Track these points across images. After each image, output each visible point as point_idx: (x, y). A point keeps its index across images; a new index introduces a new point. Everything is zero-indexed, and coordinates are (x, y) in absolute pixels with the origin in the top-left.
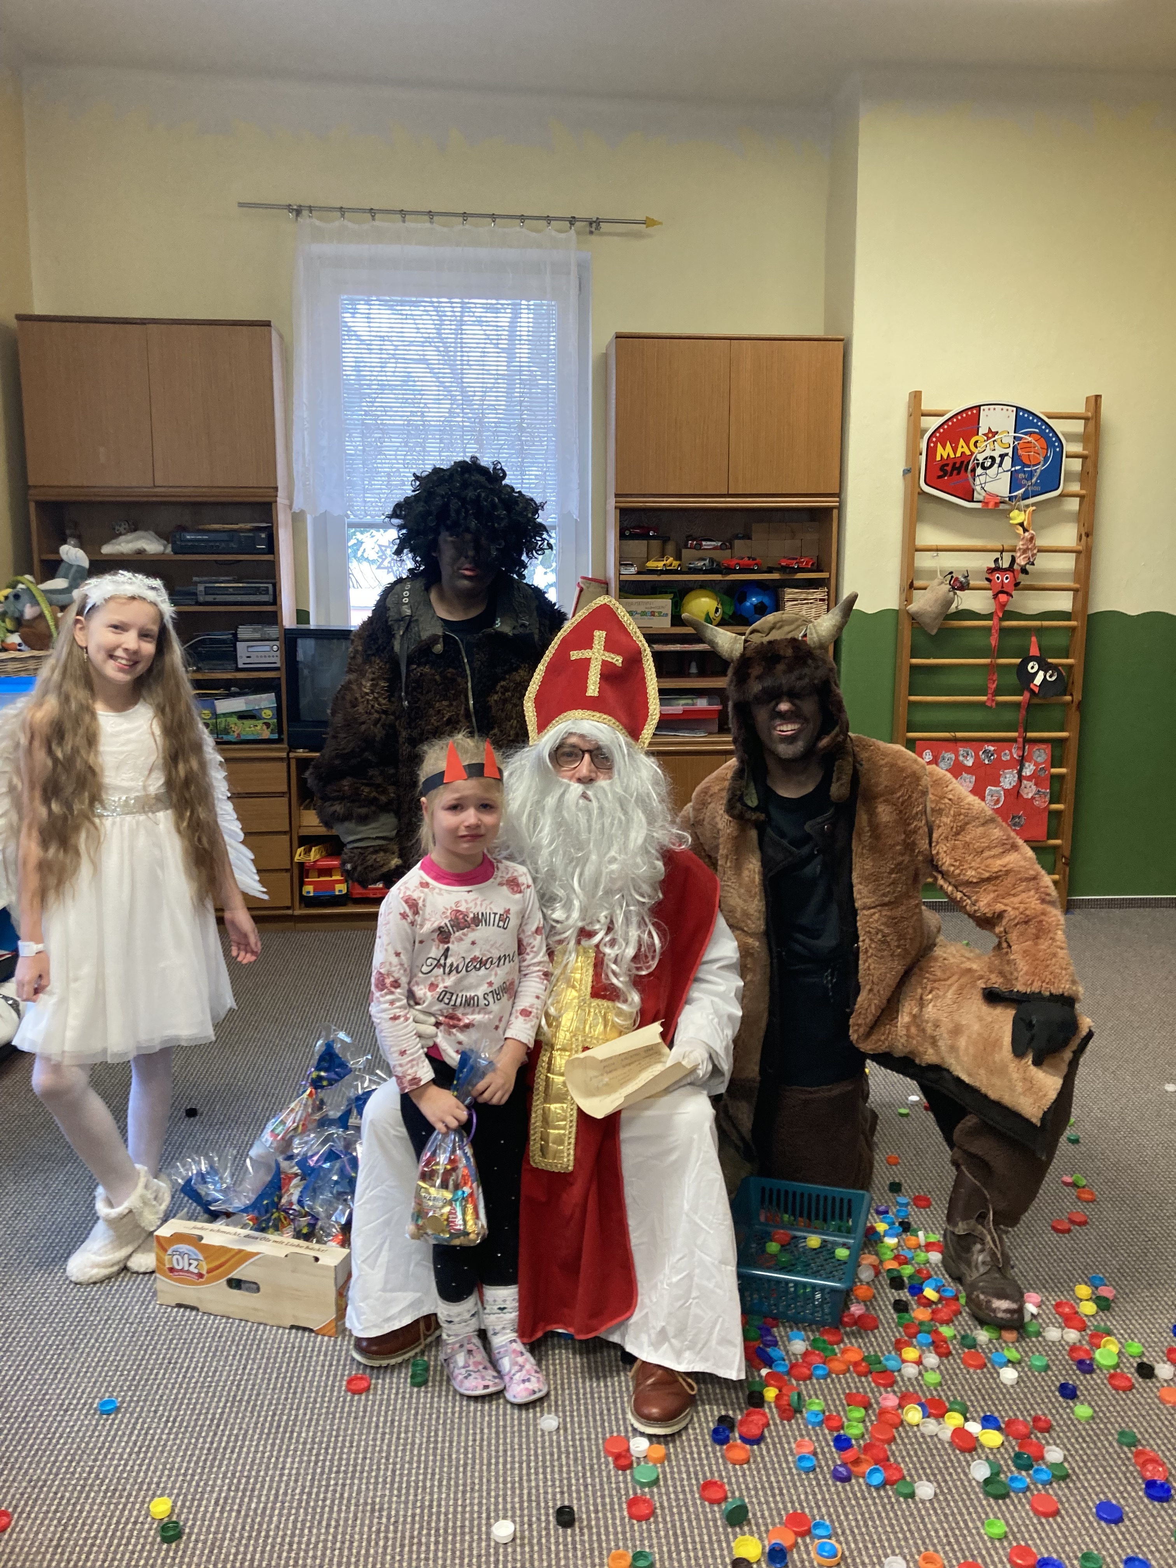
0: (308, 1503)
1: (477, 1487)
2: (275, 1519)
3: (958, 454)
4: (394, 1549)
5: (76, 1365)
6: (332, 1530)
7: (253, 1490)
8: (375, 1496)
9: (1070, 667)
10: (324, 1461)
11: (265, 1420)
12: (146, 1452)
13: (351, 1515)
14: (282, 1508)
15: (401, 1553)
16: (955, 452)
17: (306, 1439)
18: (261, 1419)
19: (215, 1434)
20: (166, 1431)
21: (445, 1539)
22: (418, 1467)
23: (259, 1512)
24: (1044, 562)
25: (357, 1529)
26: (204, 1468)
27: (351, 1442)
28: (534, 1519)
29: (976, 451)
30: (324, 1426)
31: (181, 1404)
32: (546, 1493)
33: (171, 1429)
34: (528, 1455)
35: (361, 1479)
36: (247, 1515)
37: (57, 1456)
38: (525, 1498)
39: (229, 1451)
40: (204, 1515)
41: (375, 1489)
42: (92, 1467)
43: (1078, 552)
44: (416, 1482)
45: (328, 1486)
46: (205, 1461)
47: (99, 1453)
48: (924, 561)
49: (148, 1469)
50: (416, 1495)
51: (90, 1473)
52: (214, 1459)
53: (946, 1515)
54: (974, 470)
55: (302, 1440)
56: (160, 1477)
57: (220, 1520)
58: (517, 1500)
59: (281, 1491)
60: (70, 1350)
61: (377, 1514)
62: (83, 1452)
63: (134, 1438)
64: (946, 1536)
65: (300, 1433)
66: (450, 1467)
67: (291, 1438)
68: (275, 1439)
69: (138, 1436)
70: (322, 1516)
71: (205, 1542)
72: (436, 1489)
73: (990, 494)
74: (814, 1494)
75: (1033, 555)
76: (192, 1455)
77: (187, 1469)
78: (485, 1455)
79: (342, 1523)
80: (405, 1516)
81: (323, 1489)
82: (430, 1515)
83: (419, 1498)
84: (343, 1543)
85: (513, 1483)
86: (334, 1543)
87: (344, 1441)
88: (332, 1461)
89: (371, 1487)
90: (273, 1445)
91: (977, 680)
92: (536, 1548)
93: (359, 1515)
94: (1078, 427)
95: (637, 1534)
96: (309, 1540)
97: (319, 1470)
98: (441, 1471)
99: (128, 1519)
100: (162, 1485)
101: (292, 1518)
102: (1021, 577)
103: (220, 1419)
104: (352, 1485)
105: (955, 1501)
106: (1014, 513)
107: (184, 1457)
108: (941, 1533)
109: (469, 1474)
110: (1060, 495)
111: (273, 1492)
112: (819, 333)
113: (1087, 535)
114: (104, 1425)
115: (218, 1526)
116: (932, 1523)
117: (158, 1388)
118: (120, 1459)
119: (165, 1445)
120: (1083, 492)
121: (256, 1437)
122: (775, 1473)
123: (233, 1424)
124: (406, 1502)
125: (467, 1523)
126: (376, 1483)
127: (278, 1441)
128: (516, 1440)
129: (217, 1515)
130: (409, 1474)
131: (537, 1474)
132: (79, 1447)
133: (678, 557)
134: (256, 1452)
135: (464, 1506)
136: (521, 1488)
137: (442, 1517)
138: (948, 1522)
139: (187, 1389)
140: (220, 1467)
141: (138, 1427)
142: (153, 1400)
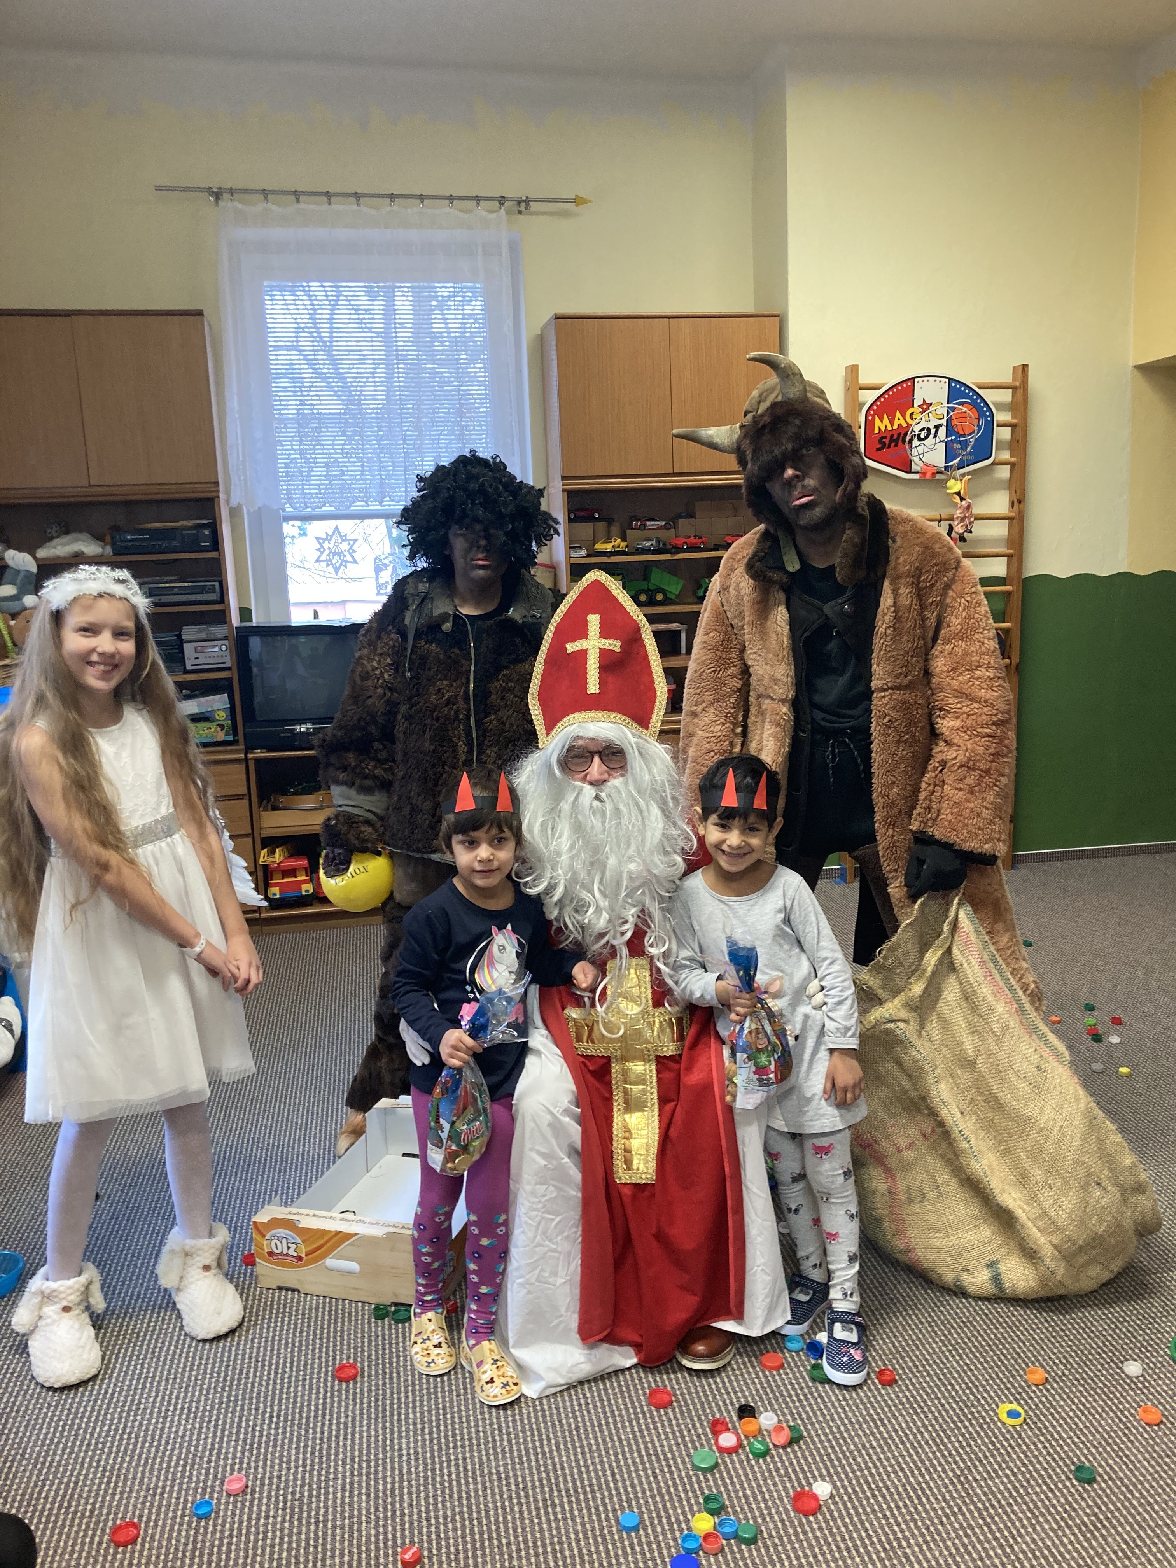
0: (434, 1479)
1: (594, 1448)
2: (406, 1497)
3: (895, 427)
4: (530, 1513)
5: (162, 1372)
6: (465, 1502)
7: (376, 1472)
8: (498, 1466)
9: (1008, 630)
10: (439, 1438)
11: (369, 1406)
12: (259, 1449)
13: (480, 1486)
14: (410, 1486)
15: (538, 1516)
16: (892, 425)
17: (415, 1419)
18: (365, 1405)
19: (323, 1424)
20: (273, 1426)
21: (577, 1498)
22: (533, 1435)
23: (388, 1492)
24: (981, 530)
25: (489, 1498)
26: (321, 1458)
27: (460, 1418)
28: (658, 1471)
29: (913, 423)
30: (429, 1406)
31: (281, 1399)
32: (662, 1446)
33: (277, 1423)
34: (636, 1414)
35: (479, 1452)
36: (377, 1497)
37: (169, 1462)
38: (644, 1453)
39: (341, 1438)
40: (335, 1502)
41: (496, 1459)
42: (208, 1469)
43: (1011, 519)
44: (535, 1448)
45: (449, 1461)
46: (321, 1450)
47: (211, 1454)
49: (265, 1464)
50: (537, 1461)
51: (207, 1474)
52: (329, 1447)
53: (1040, 1429)
54: (910, 443)
55: (411, 1421)
56: (280, 1471)
57: (351, 1504)
58: (636, 1455)
59: (405, 1471)
60: (152, 1359)
61: (504, 1482)
62: (195, 1455)
63: (242, 1436)
64: (1045, 1447)
65: (407, 1414)
66: (563, 1432)
67: (399, 1420)
68: (384, 1422)
69: (246, 1434)
70: (451, 1489)
71: (342, 1527)
72: (555, 1454)
73: (926, 465)
74: (915, 1423)
75: (971, 523)
76: (306, 1446)
77: (305, 1460)
78: (594, 1417)
79: (472, 1494)
80: (533, 1481)
81: (445, 1464)
82: (557, 1478)
83: (541, 1462)
84: (479, 1512)
85: (628, 1440)
86: (470, 1513)
87: (453, 1417)
88: (446, 1437)
89: (492, 1458)
90: (384, 1428)
92: (667, 1498)
93: (488, 1484)
95: (759, 1475)
96: (445, 1513)
97: (436, 1448)
98: (556, 1437)
99: (259, 1514)
100: (283, 1478)
101: (422, 1495)
103: (324, 1409)
104: (472, 1457)
105: (1045, 1415)
106: (951, 483)
107: (298, 1448)
108: (1039, 1445)
109: (583, 1437)
110: (993, 464)
111: (397, 1472)
113: (1020, 502)
114: (208, 1428)
115: (351, 1510)
116: (1029, 1437)
117: (253, 1386)
118: (234, 1458)
119: (276, 1440)
120: (1014, 460)
121: (365, 1422)
122: (873, 1406)
123: (339, 1413)
124: (530, 1468)
125: (594, 1481)
126: (496, 1454)
127: (388, 1425)
128: (620, 1401)
129: (347, 1500)
130: (525, 1442)
131: (648, 1429)
132: (189, 1451)
133: (624, 539)
134: (369, 1436)
135: (587, 1467)
136: (637, 1445)
137: (569, 1478)
138: (1043, 1434)
139: (282, 1383)
140: (337, 1455)
141: (243, 1424)
142: (251, 1398)
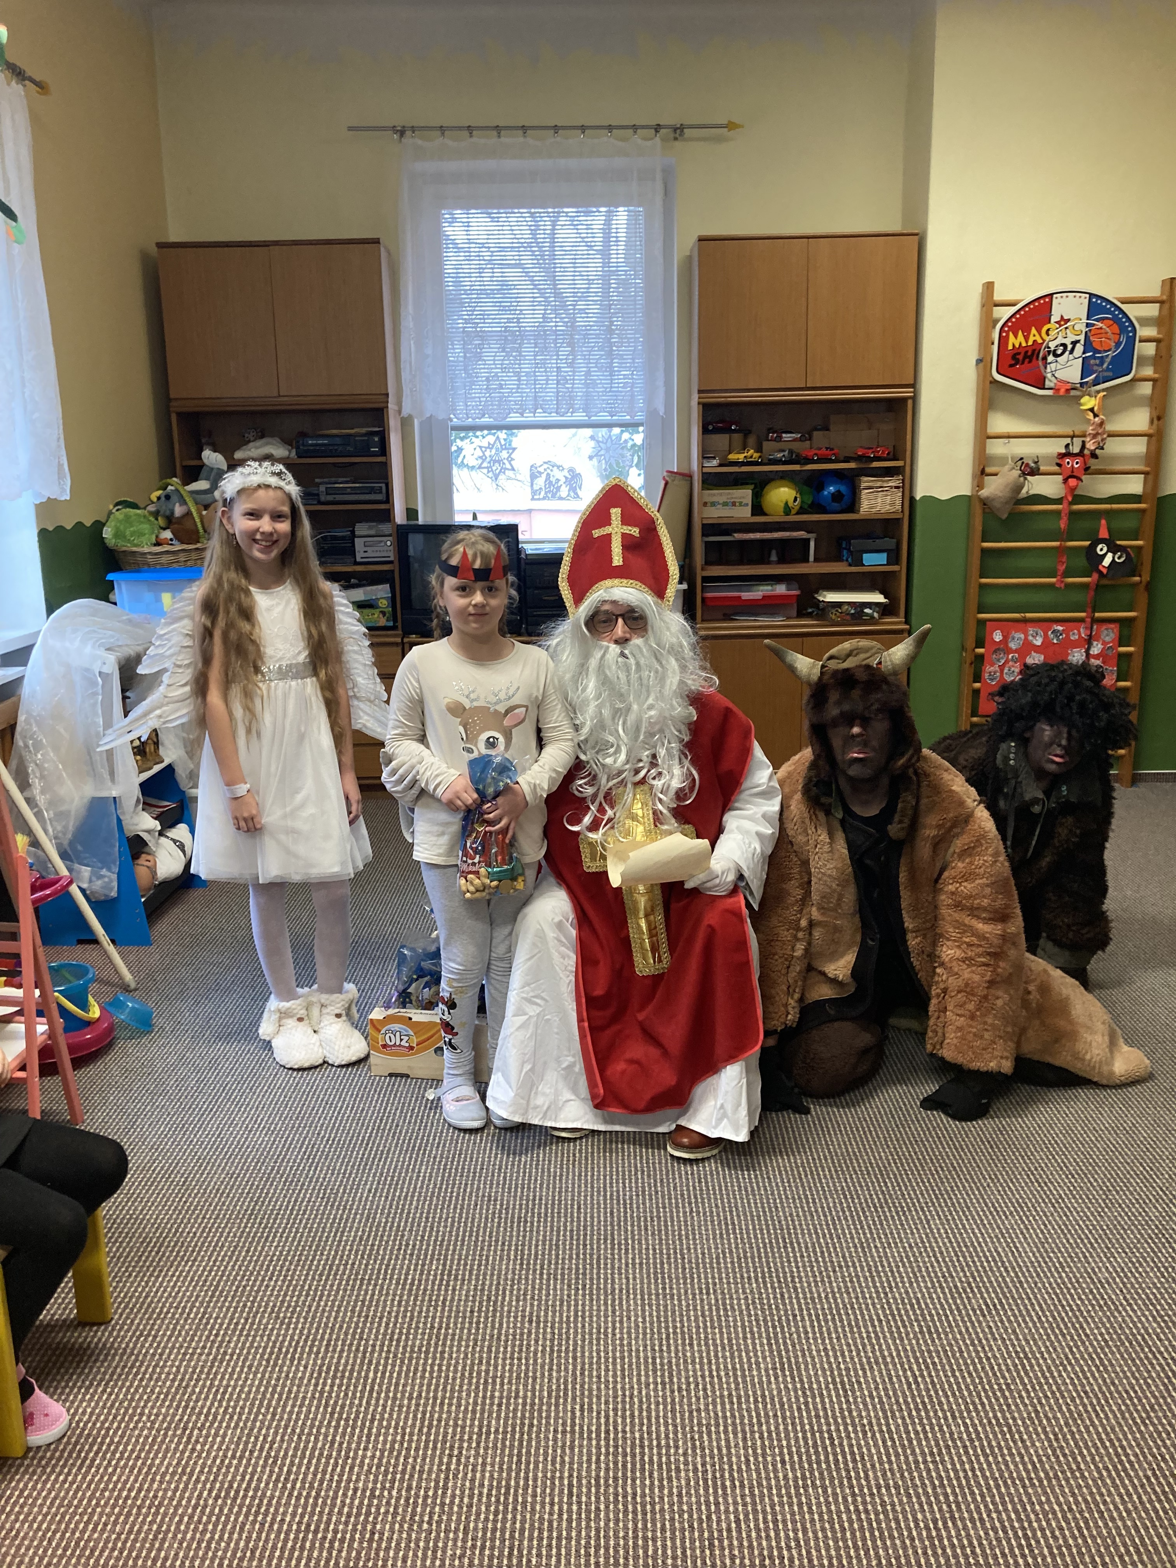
3: (1030, 343)
9: (1139, 548)
16: (1027, 342)
24: (1114, 447)
29: (1047, 339)
43: (1150, 436)
48: (996, 448)
54: (1045, 359)
73: (1061, 381)
75: (1103, 440)
91: (1047, 563)
94: (1152, 310)
102: (1092, 462)
106: (1085, 399)
110: (1133, 380)
112: (897, 228)
113: (1159, 419)
120: (1157, 375)
133: (759, 449)
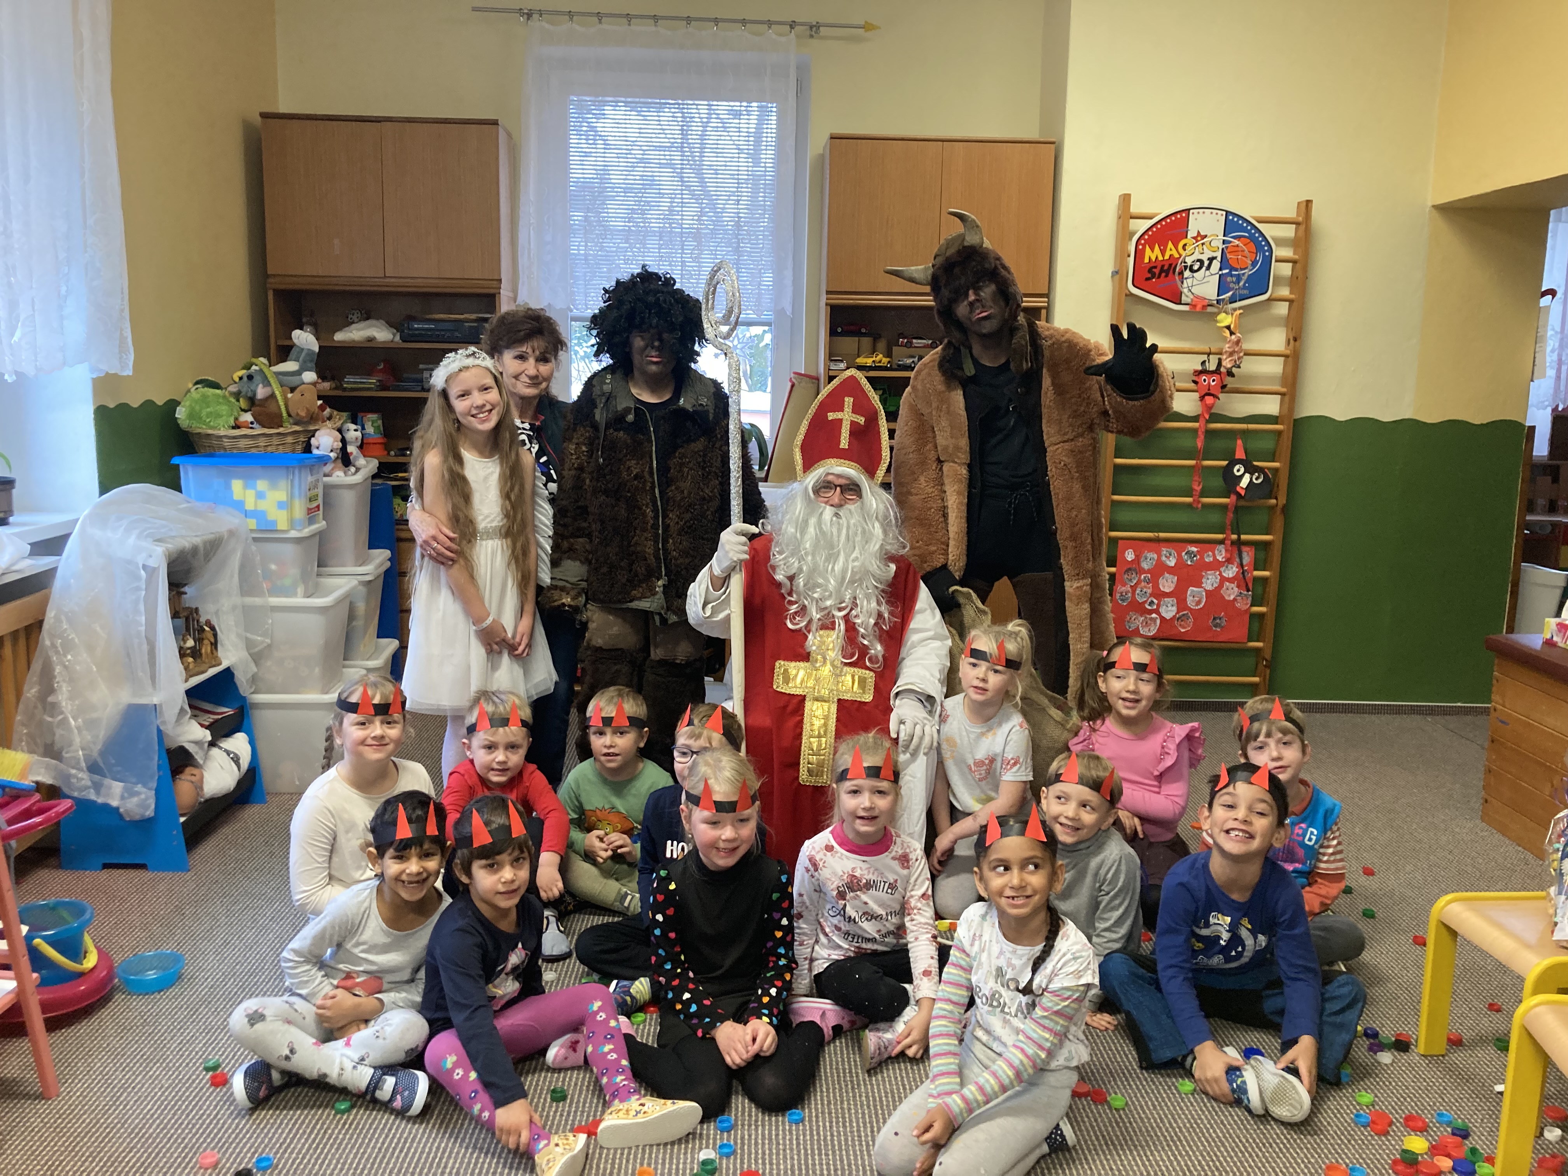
3: (1167, 257)
9: (1276, 471)
16: (1163, 256)
24: (1251, 366)
29: (1184, 254)
43: (1286, 356)
54: (1181, 273)
73: (1198, 297)
75: (1240, 358)
91: (1183, 481)
94: (1289, 231)
102: (1228, 380)
106: (1222, 316)
110: (1269, 300)
112: (1034, 135)
113: (1295, 340)
120: (1292, 296)
133: (888, 354)
